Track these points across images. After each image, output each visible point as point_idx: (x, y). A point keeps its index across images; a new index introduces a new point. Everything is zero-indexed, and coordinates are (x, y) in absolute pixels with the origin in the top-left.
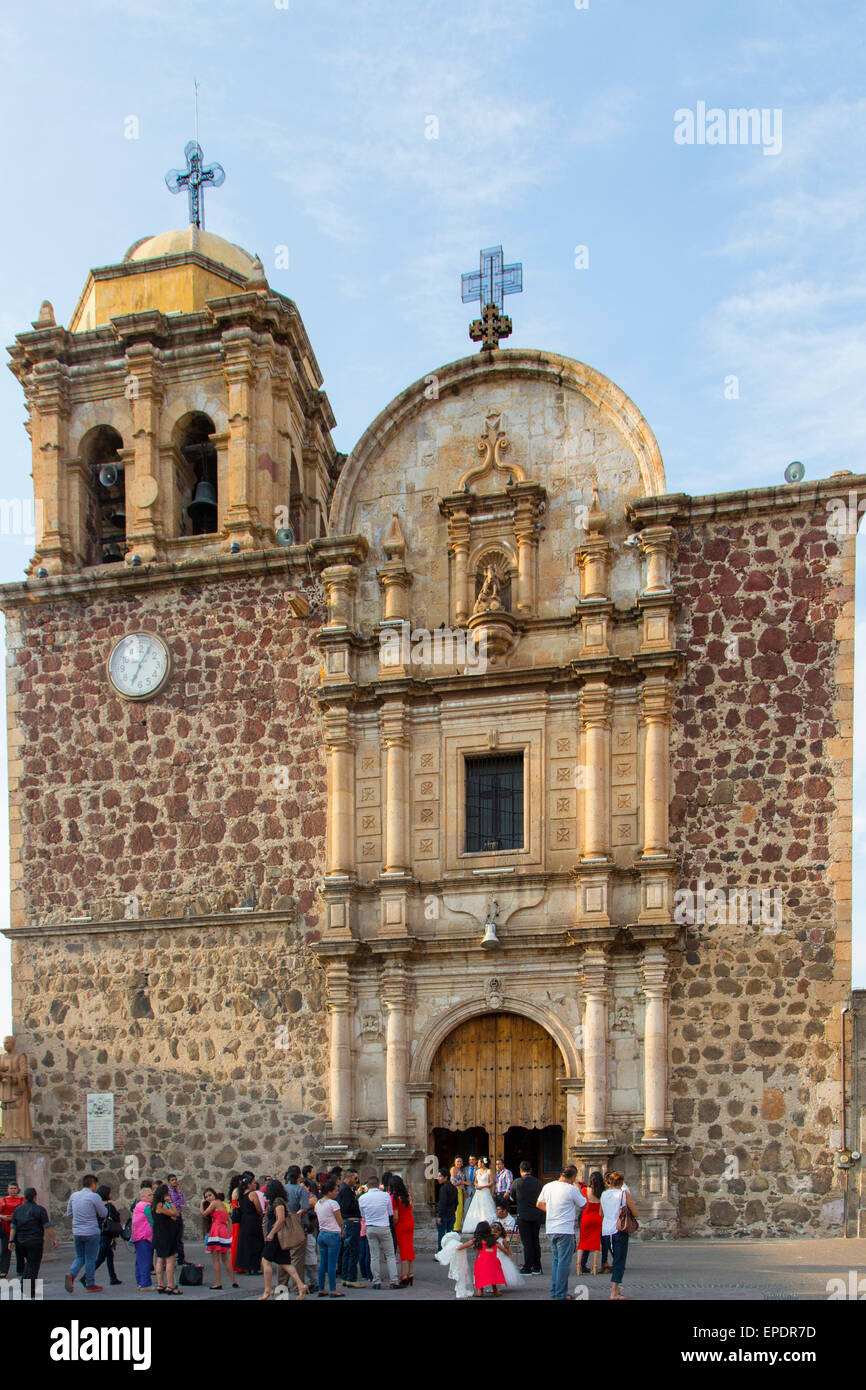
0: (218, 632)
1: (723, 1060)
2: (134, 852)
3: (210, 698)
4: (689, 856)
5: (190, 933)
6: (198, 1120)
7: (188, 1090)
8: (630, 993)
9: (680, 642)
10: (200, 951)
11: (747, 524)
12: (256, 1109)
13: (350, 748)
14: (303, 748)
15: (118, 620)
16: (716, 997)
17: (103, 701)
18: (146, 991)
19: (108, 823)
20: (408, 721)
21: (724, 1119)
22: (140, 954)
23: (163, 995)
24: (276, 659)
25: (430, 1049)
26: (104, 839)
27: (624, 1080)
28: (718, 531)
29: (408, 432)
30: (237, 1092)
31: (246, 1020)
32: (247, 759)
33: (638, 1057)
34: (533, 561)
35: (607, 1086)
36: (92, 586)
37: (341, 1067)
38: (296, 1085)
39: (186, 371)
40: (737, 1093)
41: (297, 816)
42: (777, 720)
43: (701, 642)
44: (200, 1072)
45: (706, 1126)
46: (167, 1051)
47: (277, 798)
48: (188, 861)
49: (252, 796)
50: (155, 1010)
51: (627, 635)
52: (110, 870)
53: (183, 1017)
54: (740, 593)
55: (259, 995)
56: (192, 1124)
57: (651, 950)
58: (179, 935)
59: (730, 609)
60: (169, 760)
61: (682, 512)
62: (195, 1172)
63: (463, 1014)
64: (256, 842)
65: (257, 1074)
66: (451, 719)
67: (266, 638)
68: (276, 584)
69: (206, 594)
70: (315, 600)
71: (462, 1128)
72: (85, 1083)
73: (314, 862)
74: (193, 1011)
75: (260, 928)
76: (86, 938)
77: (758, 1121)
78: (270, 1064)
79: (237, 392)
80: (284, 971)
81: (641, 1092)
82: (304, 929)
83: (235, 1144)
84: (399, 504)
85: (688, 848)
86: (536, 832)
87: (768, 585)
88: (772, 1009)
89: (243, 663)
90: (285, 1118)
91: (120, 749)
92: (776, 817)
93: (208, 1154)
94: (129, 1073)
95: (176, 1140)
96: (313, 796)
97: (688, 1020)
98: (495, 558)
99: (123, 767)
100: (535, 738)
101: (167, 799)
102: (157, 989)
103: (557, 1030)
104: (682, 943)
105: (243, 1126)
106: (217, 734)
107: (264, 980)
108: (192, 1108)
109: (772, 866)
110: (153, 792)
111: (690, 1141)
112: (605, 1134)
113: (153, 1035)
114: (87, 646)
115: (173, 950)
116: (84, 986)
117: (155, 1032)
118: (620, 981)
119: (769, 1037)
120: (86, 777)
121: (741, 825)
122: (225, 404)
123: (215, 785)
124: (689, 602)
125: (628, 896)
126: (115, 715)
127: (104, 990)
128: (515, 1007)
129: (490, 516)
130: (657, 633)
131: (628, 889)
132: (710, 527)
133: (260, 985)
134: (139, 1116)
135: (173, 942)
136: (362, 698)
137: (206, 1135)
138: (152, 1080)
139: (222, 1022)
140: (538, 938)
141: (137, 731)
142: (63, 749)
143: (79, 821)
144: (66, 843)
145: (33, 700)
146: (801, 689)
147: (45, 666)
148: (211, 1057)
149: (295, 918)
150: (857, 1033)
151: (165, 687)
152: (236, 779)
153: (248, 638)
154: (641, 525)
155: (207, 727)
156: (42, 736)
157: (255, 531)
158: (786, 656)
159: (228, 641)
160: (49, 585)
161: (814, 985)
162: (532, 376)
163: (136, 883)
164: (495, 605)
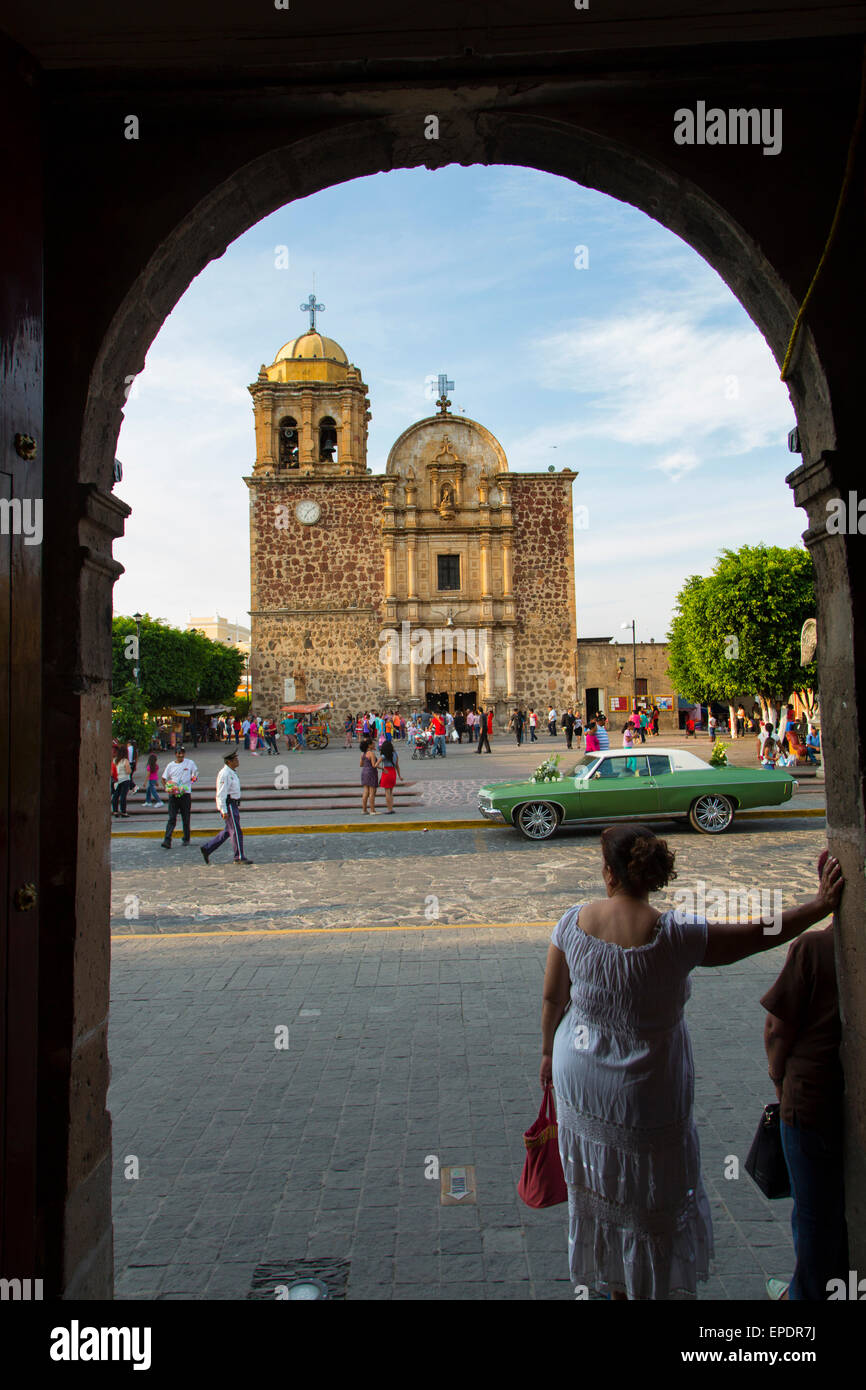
0: (340, 502)
1: (534, 668)
2: (305, 583)
3: (337, 526)
4: (520, 595)
5: (329, 616)
6: (333, 689)
7: (328, 678)
8: (501, 644)
9: (514, 521)
10: (333, 623)
11: (536, 482)
12: (357, 685)
13: (394, 550)
14: (375, 548)
15: (299, 494)
16: (531, 646)
18: (310, 638)
19: (294, 572)
20: (417, 541)
21: (535, 689)
22: (308, 623)
23: (318, 640)
24: (363, 514)
26: (292, 577)
27: (500, 675)
28: (526, 485)
29: (414, 436)
30: (349, 678)
31: (353, 650)
32: (352, 550)
33: (504, 667)
34: (461, 487)
35: (493, 678)
36: (288, 480)
38: (374, 676)
39: (324, 401)
40: (540, 680)
41: (373, 573)
42: (549, 550)
43: (522, 521)
44: (334, 671)
45: (529, 692)
46: (319, 662)
47: (365, 566)
49: (355, 564)
50: (314, 646)
51: (496, 516)
52: (295, 590)
53: (326, 649)
54: (534, 505)
55: (357, 641)
56: (330, 691)
57: (508, 629)
58: (325, 616)
59: (532, 510)
60: (320, 549)
61: (515, 477)
62: (332, 710)
65: (357, 671)
66: (433, 542)
67: (360, 506)
68: (364, 486)
69: (335, 487)
70: (380, 493)
71: (438, 693)
72: (284, 675)
73: (380, 591)
74: (331, 646)
75: (358, 615)
76: (284, 616)
77: (547, 690)
78: (363, 668)
79: (346, 413)
81: (506, 679)
82: (376, 616)
83: (348, 699)
84: (411, 461)
85: (520, 593)
86: (465, 584)
87: (543, 504)
88: (550, 651)
89: (350, 514)
90: (369, 689)
91: (299, 543)
92: (550, 583)
93: (337, 703)
94: (302, 671)
96: (379, 566)
97: (521, 654)
98: (446, 485)
99: (300, 550)
100: (464, 551)
101: (319, 564)
102: (315, 638)
104: (519, 626)
105: (352, 692)
106: (340, 540)
107: (360, 635)
108: (330, 685)
109: (548, 600)
110: (314, 560)
111: (523, 698)
112: (493, 695)
114: (286, 502)
115: (322, 622)
116: (284, 636)
117: (314, 655)
118: (497, 639)
119: (550, 660)
120: (285, 553)
121: (537, 585)
122: (341, 415)
123: (339, 559)
124: (517, 507)
125: (499, 609)
126: (297, 529)
127: (292, 637)
129: (446, 471)
130: (506, 519)
131: (499, 606)
132: (524, 482)
133: (358, 637)
134: (307, 688)
135: (322, 619)
136: (399, 532)
137: (336, 696)
138: (313, 674)
139: (343, 651)
140: (467, 623)
141: (306, 537)
142: (275, 541)
143: (281, 570)
144: (275, 578)
145: (261, 521)
146: (557, 540)
147: (267, 509)
148: (338, 665)
149: (373, 612)
150: (579, 659)
151: (319, 522)
152: (348, 558)
153: (353, 505)
154: (500, 480)
155: (336, 537)
156: (265, 536)
157: (354, 464)
158: (551, 528)
159: (344, 505)
160: (271, 479)
161: (564, 642)
162: (459, 424)
163: (306, 595)
164: (449, 504)
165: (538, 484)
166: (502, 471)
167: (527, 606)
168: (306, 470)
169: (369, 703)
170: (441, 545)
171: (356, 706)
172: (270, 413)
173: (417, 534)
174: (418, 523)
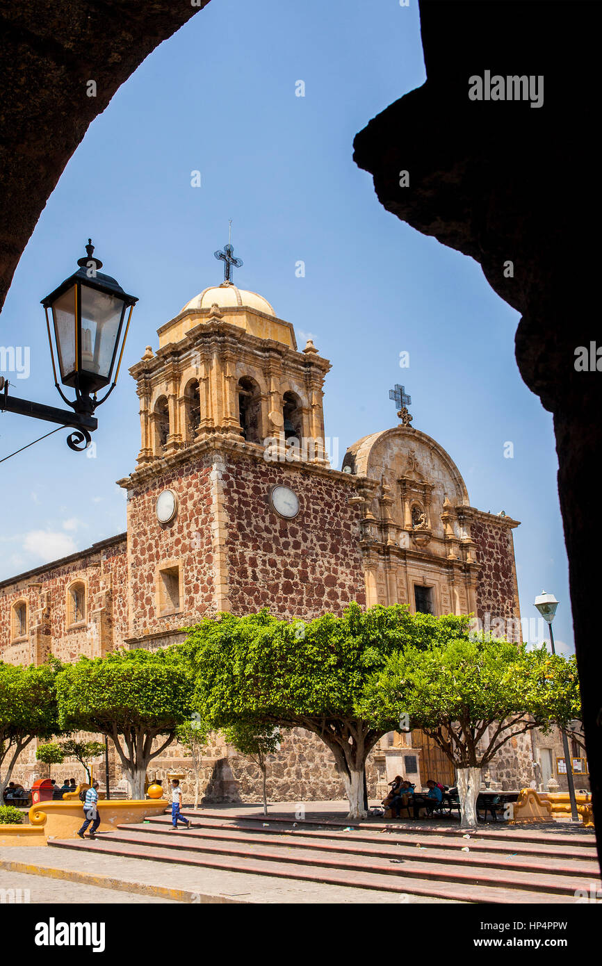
0: (317, 499)
2: (284, 593)
3: (315, 528)
11: (486, 524)
13: (377, 569)
14: (355, 562)
15: (273, 476)
17: (266, 513)
19: (271, 575)
20: (397, 564)
24: (342, 519)
26: (270, 582)
28: (480, 524)
32: (332, 561)
41: (354, 593)
42: (501, 597)
47: (346, 583)
48: (309, 604)
49: (335, 579)
52: (273, 599)
54: (487, 548)
59: (485, 552)
60: (299, 552)
64: (338, 601)
66: (410, 568)
67: (337, 509)
68: (339, 486)
77: (511, 748)
84: (383, 470)
87: (494, 548)
89: (329, 516)
91: (276, 539)
96: (360, 586)
98: (417, 506)
99: (277, 549)
100: (435, 584)
101: (299, 571)
106: (319, 546)
110: (294, 565)
114: (259, 483)
120: (260, 549)
123: (319, 569)
126: (273, 522)
129: (416, 490)
136: (382, 549)
141: (283, 533)
142: (248, 531)
143: (257, 570)
144: (250, 580)
145: (231, 500)
146: (506, 588)
147: (237, 485)
151: (296, 516)
152: (328, 569)
153: (331, 507)
154: (461, 513)
155: (315, 539)
156: (237, 521)
158: (501, 574)
159: (322, 504)
162: (424, 443)
163: (286, 609)
165: (489, 526)
173: (396, 555)
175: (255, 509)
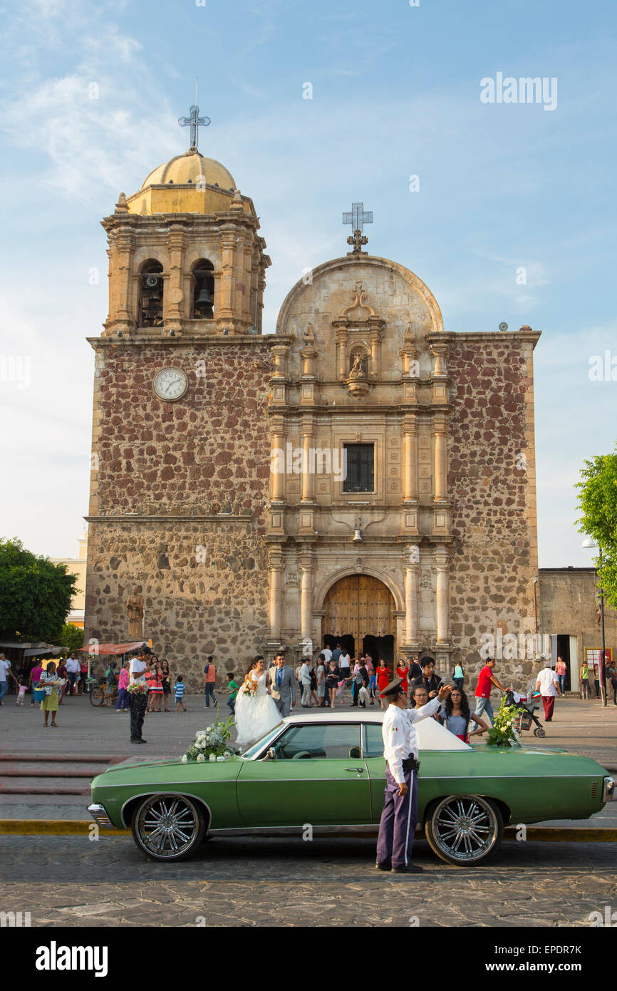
0: (214, 371)
1: (476, 604)
2: (163, 480)
3: (208, 403)
4: (457, 501)
5: (193, 524)
6: (194, 626)
7: (189, 609)
8: (429, 567)
9: (451, 397)
10: (199, 534)
11: (482, 345)
12: (227, 621)
13: (284, 436)
14: (259, 432)
15: (159, 359)
16: (472, 572)
17: (149, 400)
18: (167, 554)
19: (148, 463)
20: (315, 424)
21: (477, 634)
22: (164, 534)
23: (176, 557)
24: (245, 387)
25: (325, 592)
26: (146, 471)
27: (426, 612)
28: (469, 347)
29: (316, 284)
30: (217, 612)
31: (223, 573)
32: (228, 436)
33: (433, 601)
34: (378, 352)
35: (417, 616)
36: (147, 343)
37: (276, 601)
38: (250, 609)
39: (199, 239)
40: (484, 621)
41: (254, 467)
42: (499, 438)
43: (462, 398)
44: (196, 600)
45: (468, 638)
46: (177, 588)
47: (244, 457)
48: (193, 486)
49: (230, 455)
50: (171, 565)
51: (425, 391)
52: (148, 488)
53: (187, 569)
54: (480, 377)
55: (230, 560)
56: (190, 628)
57: (439, 547)
58: (187, 525)
59: (475, 384)
60: (185, 433)
61: (452, 338)
62: (191, 656)
63: (341, 575)
64: (231, 479)
65: (228, 602)
66: (337, 425)
67: (240, 376)
68: (246, 350)
69: (208, 351)
70: (267, 360)
71: (340, 635)
73: (263, 491)
74: (193, 566)
75: (232, 524)
76: (133, 524)
78: (236, 597)
79: (227, 254)
80: (245, 548)
81: (435, 619)
82: (257, 526)
83: (214, 640)
84: (311, 317)
85: (457, 497)
86: (380, 484)
87: (493, 374)
88: (500, 579)
89: (227, 387)
90: (244, 627)
91: (157, 426)
92: (500, 484)
93: (199, 645)
94: (154, 599)
95: (181, 637)
96: (263, 457)
97: (458, 583)
98: (359, 349)
99: (158, 435)
100: (380, 438)
101: (183, 453)
102: (173, 554)
103: (391, 585)
104: (455, 544)
105: (220, 631)
106: (212, 422)
107: (233, 552)
108: (190, 619)
109: (498, 508)
110: (175, 448)
111: (461, 646)
112: (417, 641)
113: (169, 579)
114: (142, 371)
115: (183, 533)
116: (131, 550)
117: (171, 577)
118: (425, 561)
119: (499, 593)
120: (137, 439)
121: (482, 487)
122: (220, 257)
123: (210, 448)
124: (455, 379)
125: (427, 519)
126: (156, 407)
127: (142, 552)
128: (370, 573)
129: (358, 330)
130: (440, 394)
131: (427, 515)
132: (465, 345)
133: (231, 554)
134: (159, 623)
135: (183, 529)
136: (292, 412)
137: (198, 635)
138: (168, 603)
139: (209, 573)
140: (382, 538)
141: (168, 417)
142: (125, 423)
143: (132, 461)
144: (123, 472)
145: (109, 396)
147: (117, 379)
148: (203, 592)
149: (252, 520)
150: (542, 593)
151: (184, 396)
153: (230, 375)
154: (431, 342)
155: (206, 417)
156: (113, 415)
157: (235, 321)
158: (502, 408)
159: (220, 376)
160: (123, 340)
161: (520, 568)
162: (378, 266)
163: (163, 496)
164: (360, 374)
165: (485, 348)
166: (434, 330)
167: (467, 516)
168: (171, 327)
169: (243, 647)
170: (351, 429)
171: (225, 651)
172: (128, 254)
173: (315, 414)
174: (317, 400)
175: (135, 400)
